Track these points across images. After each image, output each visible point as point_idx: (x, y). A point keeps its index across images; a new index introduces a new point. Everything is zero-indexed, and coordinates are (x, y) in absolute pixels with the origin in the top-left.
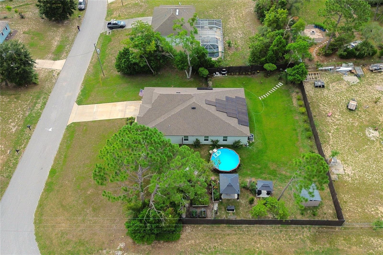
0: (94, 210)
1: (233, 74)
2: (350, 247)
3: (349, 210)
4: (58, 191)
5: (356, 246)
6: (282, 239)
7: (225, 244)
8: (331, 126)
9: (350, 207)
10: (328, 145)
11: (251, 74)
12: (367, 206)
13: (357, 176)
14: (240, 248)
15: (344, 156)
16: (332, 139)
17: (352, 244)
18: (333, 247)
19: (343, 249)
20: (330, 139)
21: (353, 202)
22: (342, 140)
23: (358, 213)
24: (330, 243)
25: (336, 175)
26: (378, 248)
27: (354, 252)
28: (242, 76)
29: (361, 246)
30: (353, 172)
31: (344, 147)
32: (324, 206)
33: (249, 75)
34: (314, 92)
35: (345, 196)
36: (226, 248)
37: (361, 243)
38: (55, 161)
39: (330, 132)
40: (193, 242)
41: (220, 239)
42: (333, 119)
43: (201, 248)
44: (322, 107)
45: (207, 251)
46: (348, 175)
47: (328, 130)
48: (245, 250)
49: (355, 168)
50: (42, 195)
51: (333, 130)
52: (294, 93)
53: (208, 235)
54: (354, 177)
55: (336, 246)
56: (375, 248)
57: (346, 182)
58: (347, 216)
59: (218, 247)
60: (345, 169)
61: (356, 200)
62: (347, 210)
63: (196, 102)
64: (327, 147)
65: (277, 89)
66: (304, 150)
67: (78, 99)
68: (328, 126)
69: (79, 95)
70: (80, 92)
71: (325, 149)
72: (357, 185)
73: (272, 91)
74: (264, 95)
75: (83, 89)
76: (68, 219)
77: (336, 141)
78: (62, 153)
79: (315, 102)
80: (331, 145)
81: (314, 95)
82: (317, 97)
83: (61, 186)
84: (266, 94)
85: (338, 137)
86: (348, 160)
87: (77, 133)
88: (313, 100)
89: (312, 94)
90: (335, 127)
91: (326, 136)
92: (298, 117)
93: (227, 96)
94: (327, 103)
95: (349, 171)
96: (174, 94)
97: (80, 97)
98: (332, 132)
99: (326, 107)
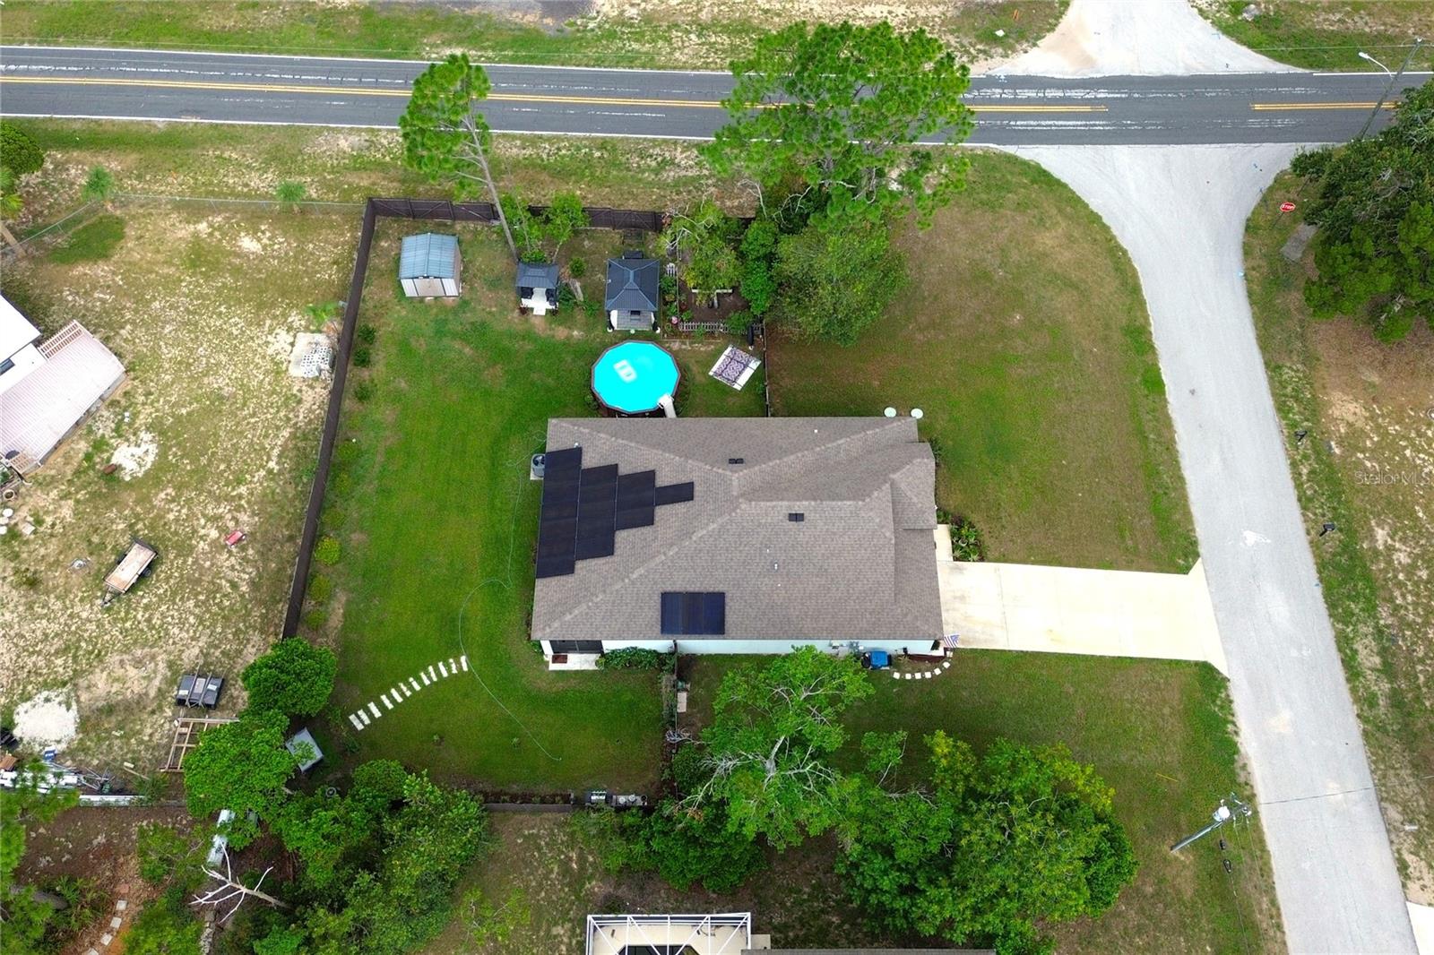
0: (987, 276)
2: (374, 184)
3: (335, 247)
4: (1107, 326)
5: (358, 186)
7: (654, 197)
8: (252, 495)
9: (331, 251)
10: (299, 424)
12: (287, 254)
13: (267, 325)
14: (620, 189)
15: (270, 384)
16: (276, 444)
17: (365, 189)
19: (392, 181)
20: (284, 448)
21: (317, 263)
22: (246, 437)
23: (319, 240)
25: (324, 329)
27: (370, 177)
29: (346, 186)
30: (270, 338)
31: (253, 415)
35: (330, 276)
36: (652, 192)
37: (344, 190)
38: (1169, 418)
39: (270, 471)
42: (231, 524)
44: (244, 577)
45: (695, 188)
46: (289, 329)
47: (272, 479)
48: (610, 187)
49: (259, 349)
50: (1146, 318)
54: (278, 324)
55: (403, 187)
57: (308, 311)
58: (348, 234)
59: (671, 192)
60: (290, 348)
61: (307, 267)
62: (340, 248)
63: (728, 473)
64: (305, 418)
65: (384, 697)
66: (382, 412)
67: (1223, 695)
68: (265, 495)
69: (1230, 718)
70: (1236, 739)
71: (317, 412)
72: (282, 302)
73: (404, 689)
74: (445, 674)
75: (1233, 761)
76: (1045, 255)
77: (266, 436)
78: (1159, 448)
79: (261, 603)
80: (292, 422)
81: (248, 640)
82: (240, 629)
83: (1106, 339)
84: (435, 679)
85: (255, 450)
86: (267, 373)
87: (1147, 521)
88: (264, 611)
89: (253, 646)
90: (243, 490)
91: (290, 460)
92: (352, 536)
93: (608, 559)
94: (218, 595)
95: (282, 342)
96: (813, 503)
97: (1222, 708)
98: (262, 473)
99: (229, 578)
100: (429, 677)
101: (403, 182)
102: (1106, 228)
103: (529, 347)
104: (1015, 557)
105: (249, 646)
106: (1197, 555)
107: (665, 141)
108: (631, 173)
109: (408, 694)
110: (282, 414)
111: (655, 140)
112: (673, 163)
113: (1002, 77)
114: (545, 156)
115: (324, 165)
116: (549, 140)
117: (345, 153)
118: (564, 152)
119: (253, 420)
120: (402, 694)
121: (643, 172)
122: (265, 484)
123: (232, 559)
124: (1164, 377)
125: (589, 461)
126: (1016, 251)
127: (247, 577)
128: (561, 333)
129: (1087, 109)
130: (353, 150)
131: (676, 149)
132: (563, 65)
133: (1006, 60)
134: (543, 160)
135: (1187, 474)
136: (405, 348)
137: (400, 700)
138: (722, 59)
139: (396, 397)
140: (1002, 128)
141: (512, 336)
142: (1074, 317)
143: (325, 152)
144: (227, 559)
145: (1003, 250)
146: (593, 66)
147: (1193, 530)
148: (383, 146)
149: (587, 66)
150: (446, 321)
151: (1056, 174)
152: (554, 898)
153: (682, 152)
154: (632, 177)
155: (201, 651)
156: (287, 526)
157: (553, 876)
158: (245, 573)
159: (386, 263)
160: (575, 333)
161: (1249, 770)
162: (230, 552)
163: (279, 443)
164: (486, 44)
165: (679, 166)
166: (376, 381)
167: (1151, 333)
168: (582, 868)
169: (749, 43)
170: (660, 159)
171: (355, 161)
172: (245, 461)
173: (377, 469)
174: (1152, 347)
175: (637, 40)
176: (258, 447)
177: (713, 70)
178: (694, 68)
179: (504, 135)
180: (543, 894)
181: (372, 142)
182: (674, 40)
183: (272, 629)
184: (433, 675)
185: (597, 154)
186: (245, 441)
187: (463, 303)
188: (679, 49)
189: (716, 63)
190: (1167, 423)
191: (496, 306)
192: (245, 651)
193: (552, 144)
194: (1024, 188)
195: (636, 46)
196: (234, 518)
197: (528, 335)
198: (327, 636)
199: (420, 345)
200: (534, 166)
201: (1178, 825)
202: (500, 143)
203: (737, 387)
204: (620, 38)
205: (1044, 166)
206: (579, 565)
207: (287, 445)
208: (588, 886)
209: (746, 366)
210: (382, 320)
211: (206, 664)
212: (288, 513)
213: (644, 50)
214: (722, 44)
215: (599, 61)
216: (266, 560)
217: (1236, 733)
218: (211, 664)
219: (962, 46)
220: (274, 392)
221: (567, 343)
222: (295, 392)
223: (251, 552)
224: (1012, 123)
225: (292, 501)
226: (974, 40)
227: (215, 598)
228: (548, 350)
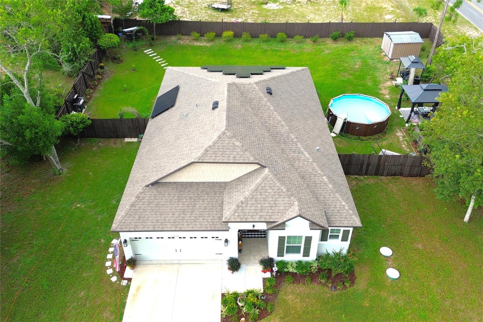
52: (179, 42)
66: (309, 48)
92: (240, 45)
103: (369, 84)
109: (160, 63)
128: (385, 92)
136: (349, 50)
137: (157, 60)
139: (319, 51)
166: (326, 45)
173: (277, 49)
187: (387, 62)
197: (377, 82)
198: (189, 42)
210: (363, 44)
221: (378, 94)
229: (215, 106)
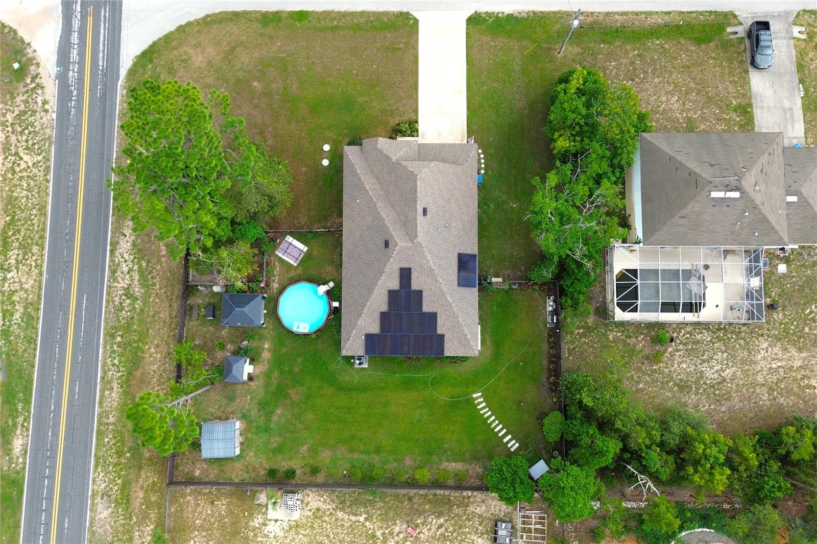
1: (550, 340)
2: (142, 488)
3: (199, 505)
4: (262, 35)
5: (144, 498)
6: (160, 387)
7: (157, 300)
8: (382, 527)
9: (203, 507)
10: (334, 507)
11: (550, 383)
12: (204, 537)
13: (261, 539)
14: (150, 323)
15: (306, 530)
16: (348, 519)
17: (147, 493)
18: (144, 462)
19: (140, 476)
20: (349, 514)
21: (213, 516)
22: (344, 538)
23: (193, 517)
24: (150, 459)
25: (265, 502)
26: (138, 531)
27: (136, 492)
28: (545, 362)
29: (144, 507)
30: (272, 536)
31: (328, 536)
32: (206, 464)
33: (548, 379)
34: (480, 516)
35: (223, 505)
36: (152, 301)
37: (147, 508)
38: (324, 12)
39: (366, 519)
40: (164, 253)
41: (165, 292)
42: (401, 536)
43: (154, 264)
44: (435, 522)
45: (149, 274)
46: (265, 524)
47: (372, 517)
48: (148, 330)
49: (280, 541)
50: (256, 12)
51: (372, 527)
52: (481, 470)
53: (172, 274)
54: (261, 533)
55: (146, 467)
56: (139, 527)
57: (251, 515)
58: (189, 498)
59: (153, 289)
60: (279, 523)
61: (215, 521)
62: (199, 502)
63: (397, 248)
64: (329, 504)
65: (500, 435)
66: (325, 457)
67: (484, 15)
68: (382, 519)
69: (495, 14)
70: (506, 14)
71: (325, 497)
72: (244, 533)
73: (494, 424)
74: (484, 404)
75: (517, 18)
76: (209, 62)
77: (342, 526)
78: (343, 21)
79: (450, 509)
80: (333, 512)
81: (473, 512)
82: (466, 518)
83: (271, 38)
84: (487, 409)
85: (352, 531)
86: (297, 533)
87: (388, 35)
88: (455, 507)
89: (476, 509)
90: (379, 534)
91: (358, 508)
92: (407, 464)
93: (438, 315)
94: (447, 534)
95: (274, 528)
96: (418, 202)
97: (490, 17)
98: (367, 524)
99: (436, 530)
100: (486, 413)
101: (140, 468)
102: (189, 24)
103: (276, 374)
104: (414, 105)
105: (476, 511)
106: (408, 13)
107: (108, 294)
108: (135, 316)
109: (497, 422)
110: (327, 519)
111: (107, 301)
112: (128, 289)
113: (58, 69)
114: (120, 374)
115: (123, 525)
116: (104, 372)
117: (112, 512)
118: (116, 362)
119: (332, 536)
120: (498, 425)
121: (135, 308)
122: (375, 520)
123: (423, 531)
124: (297, 9)
125: (375, 329)
126: (206, 79)
127: (434, 521)
128: (266, 355)
129: (90, 20)
130: (110, 507)
131: (116, 287)
132: (33, 367)
133: (42, 65)
134: (123, 375)
135: (359, 9)
136: (278, 450)
137: (501, 426)
138: (33, 255)
139: (313, 452)
140: (105, 75)
141: (268, 384)
142: (256, 52)
143: (112, 527)
144: (424, 534)
145: (205, 87)
146: (36, 345)
147: (393, 12)
148: (107, 486)
149: (35, 349)
150: (257, 427)
151: (145, 46)
152: (596, 340)
153: (118, 282)
154: (138, 315)
155: (480, 537)
156: (402, 503)
157: (587, 341)
158: (432, 522)
159: (213, 470)
160: (266, 346)
161: (521, 11)
162: (419, 533)
163: (347, 517)
164: (10, 423)
165: (130, 285)
166: (303, 465)
167: (267, 11)
168: (582, 327)
169: (18, 236)
170: (124, 297)
171: (120, 504)
172: (360, 536)
173: (363, 456)
174: (277, 12)
175: (12, 315)
176: (350, 530)
177: (43, 262)
178: (41, 274)
179: (100, 403)
180: (595, 345)
181: (103, 494)
182: (13, 289)
183: (466, 500)
184: (485, 410)
185: (119, 339)
186: (346, 538)
187: (244, 417)
188: (21, 285)
189: (36, 259)
190: (327, 14)
191: (246, 397)
192: (479, 513)
193: (109, 370)
194: (156, 68)
195: (17, 315)
196: (397, 535)
197: (268, 375)
198: (469, 469)
199: (276, 441)
200: (127, 381)
201: (548, 49)
202: (107, 405)
203: (305, 249)
204: (9, 327)
205: (139, 53)
206: (439, 332)
207: (349, 512)
208: (590, 324)
209: (290, 244)
210: (257, 466)
211: (487, 533)
212: (394, 504)
213: (22, 310)
214: (18, 255)
215: (31, 341)
216: (424, 511)
217: (503, 13)
218: (487, 530)
219: (27, 92)
220: (312, 527)
221: (274, 351)
222: (311, 513)
223: (419, 521)
224: (101, 68)
225: (385, 503)
226: (22, 84)
227: (448, 536)
228: (278, 361)
229: (425, 212)
